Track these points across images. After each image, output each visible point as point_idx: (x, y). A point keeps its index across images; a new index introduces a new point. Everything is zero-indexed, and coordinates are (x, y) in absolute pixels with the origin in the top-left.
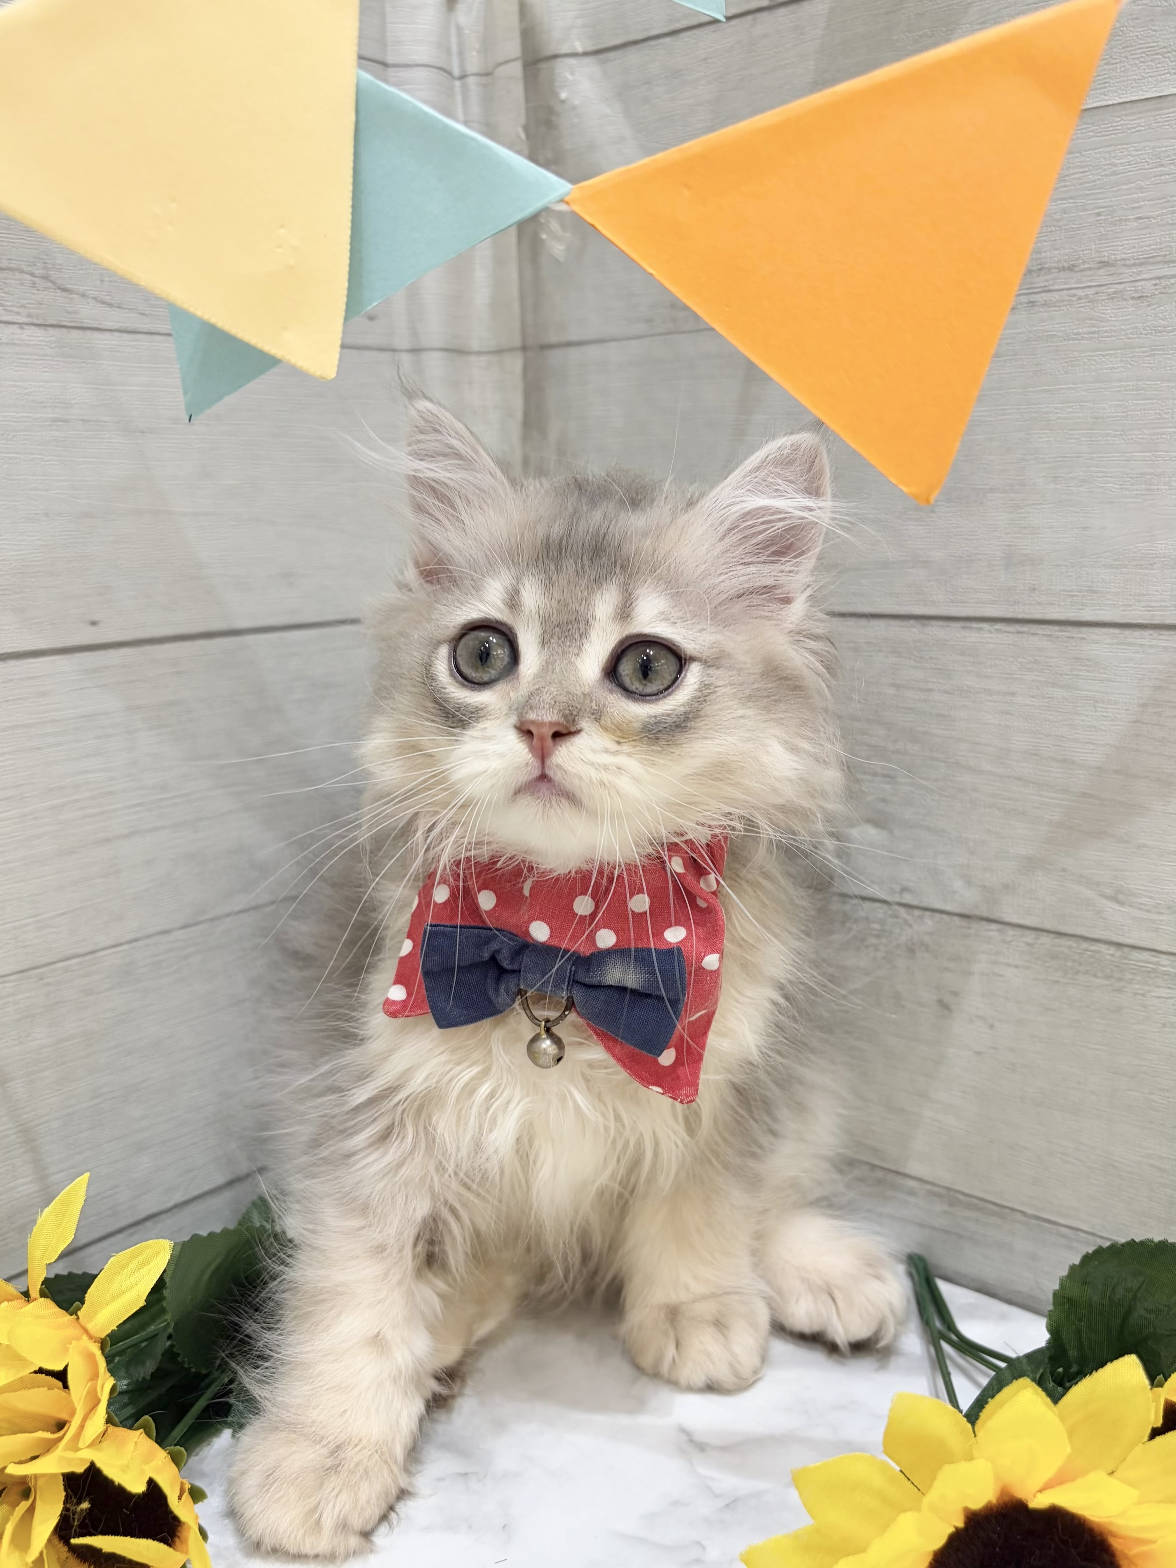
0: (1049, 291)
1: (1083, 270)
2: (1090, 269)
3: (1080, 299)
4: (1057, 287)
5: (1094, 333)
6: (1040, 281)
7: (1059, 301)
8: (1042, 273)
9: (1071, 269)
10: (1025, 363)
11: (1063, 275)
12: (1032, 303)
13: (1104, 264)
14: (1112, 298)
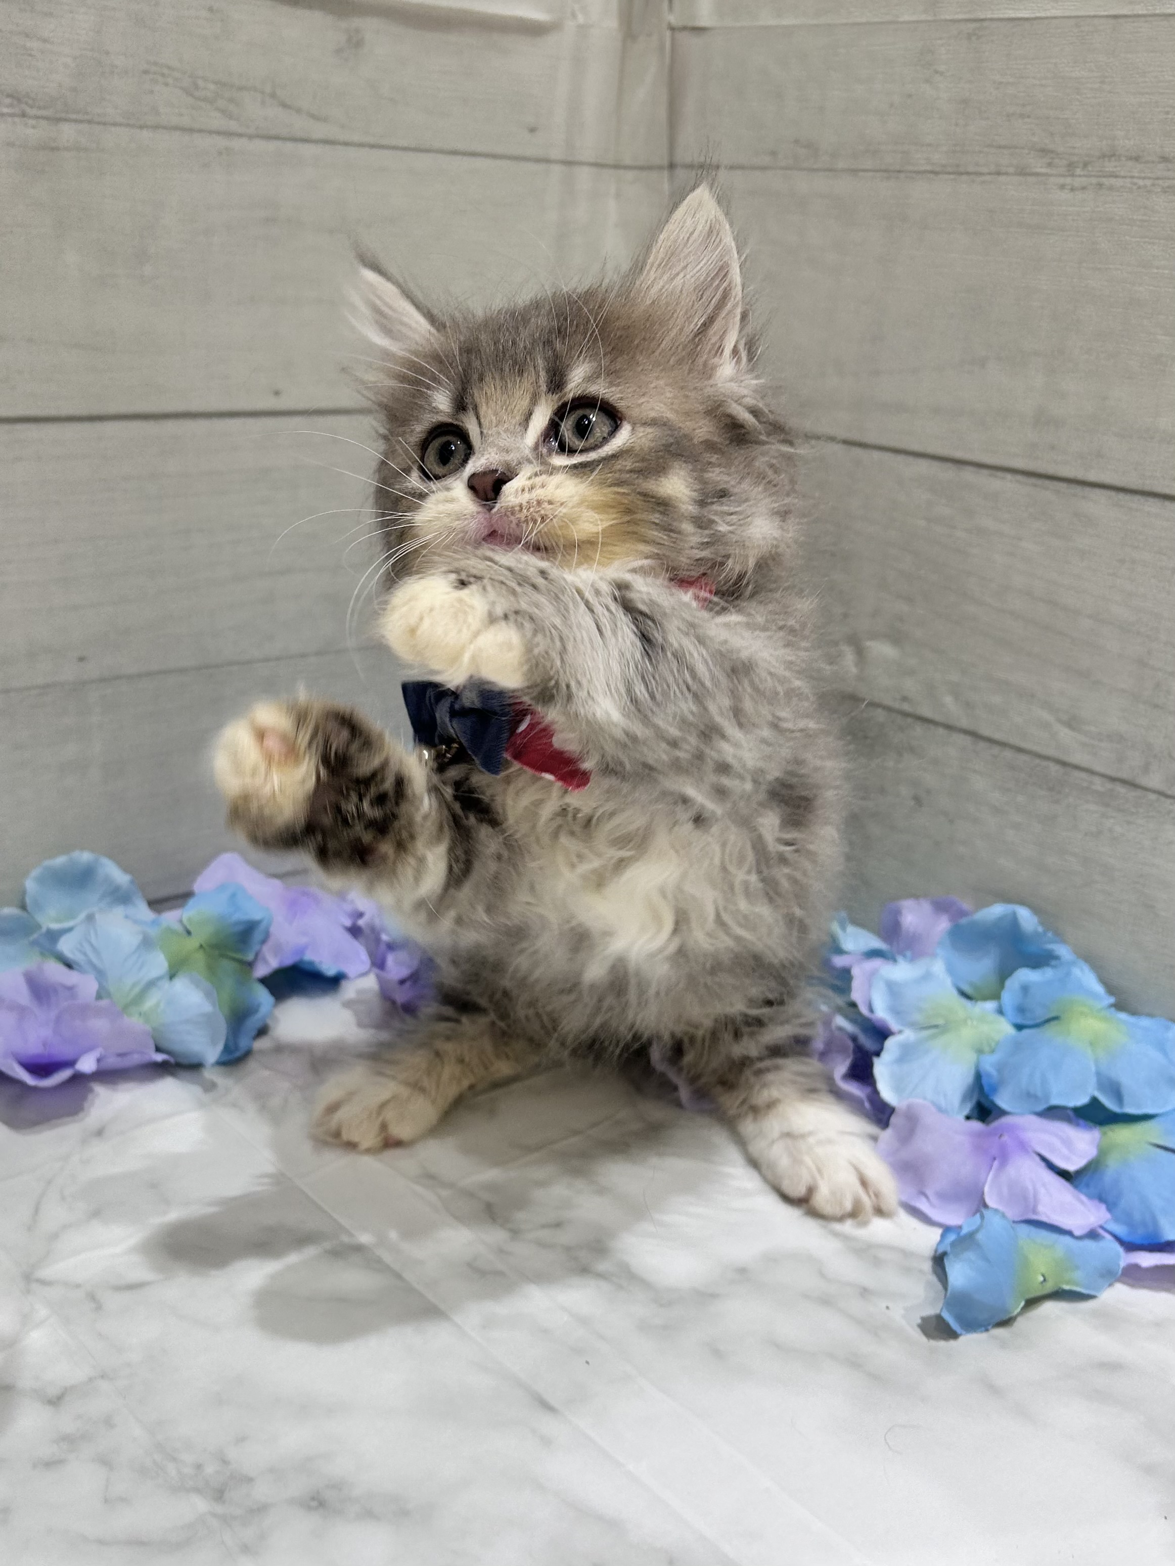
0: (1116, 177)
1: (1147, 162)
2: (1153, 162)
3: (1139, 188)
4: (1122, 174)
5: (1146, 221)
6: (1110, 166)
7: (1121, 187)
8: (1113, 159)
9: (1137, 159)
10: (1085, 240)
11: (1130, 163)
12: (1100, 185)
13: (1165, 159)
14: (1165, 192)
